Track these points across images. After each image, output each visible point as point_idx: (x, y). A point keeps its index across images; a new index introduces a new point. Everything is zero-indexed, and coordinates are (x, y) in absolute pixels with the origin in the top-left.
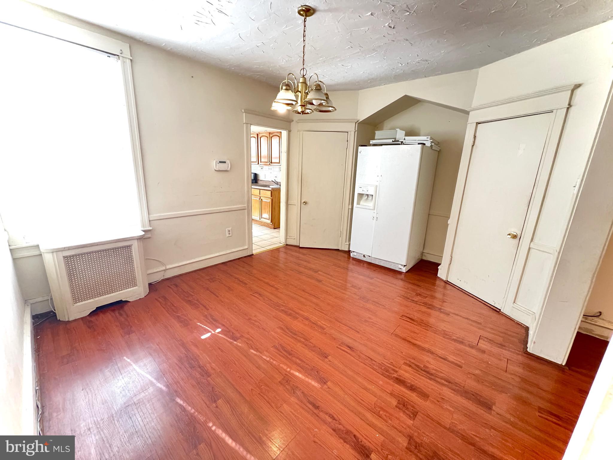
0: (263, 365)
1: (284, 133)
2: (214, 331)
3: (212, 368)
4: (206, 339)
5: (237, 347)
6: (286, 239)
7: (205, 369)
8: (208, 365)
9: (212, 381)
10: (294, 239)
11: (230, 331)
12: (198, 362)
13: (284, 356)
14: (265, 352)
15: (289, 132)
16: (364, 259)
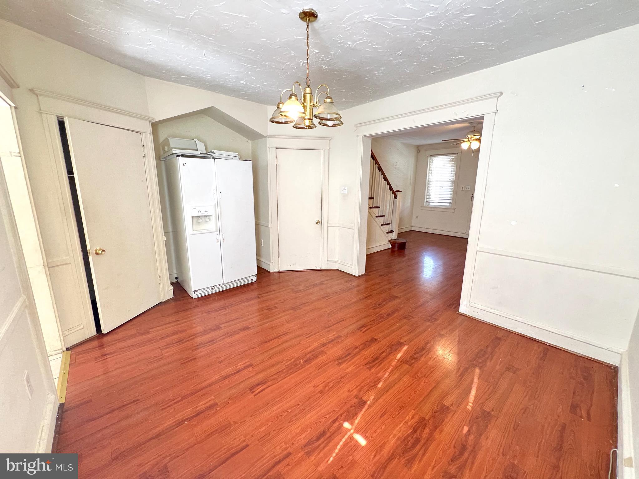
0: (396, 376)
2: (350, 430)
3: (412, 419)
4: (366, 438)
5: (375, 400)
7: (416, 426)
8: (409, 423)
9: (428, 415)
11: (348, 411)
12: (408, 436)
13: (381, 362)
14: (379, 375)
16: (214, 291)
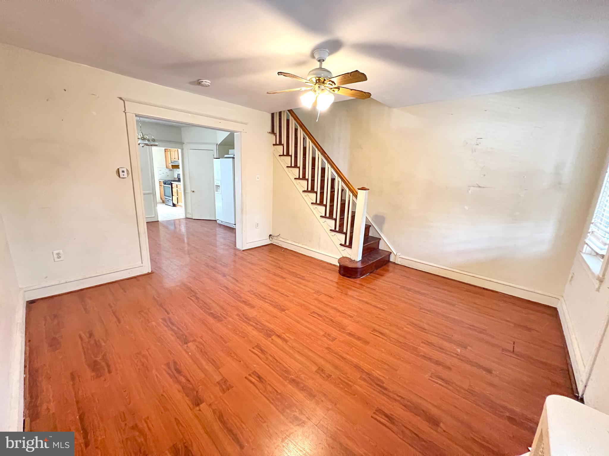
1: (180, 150)
6: (186, 214)
10: (191, 214)
15: (182, 150)
